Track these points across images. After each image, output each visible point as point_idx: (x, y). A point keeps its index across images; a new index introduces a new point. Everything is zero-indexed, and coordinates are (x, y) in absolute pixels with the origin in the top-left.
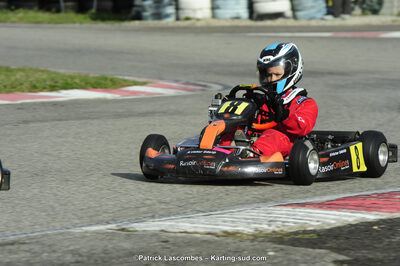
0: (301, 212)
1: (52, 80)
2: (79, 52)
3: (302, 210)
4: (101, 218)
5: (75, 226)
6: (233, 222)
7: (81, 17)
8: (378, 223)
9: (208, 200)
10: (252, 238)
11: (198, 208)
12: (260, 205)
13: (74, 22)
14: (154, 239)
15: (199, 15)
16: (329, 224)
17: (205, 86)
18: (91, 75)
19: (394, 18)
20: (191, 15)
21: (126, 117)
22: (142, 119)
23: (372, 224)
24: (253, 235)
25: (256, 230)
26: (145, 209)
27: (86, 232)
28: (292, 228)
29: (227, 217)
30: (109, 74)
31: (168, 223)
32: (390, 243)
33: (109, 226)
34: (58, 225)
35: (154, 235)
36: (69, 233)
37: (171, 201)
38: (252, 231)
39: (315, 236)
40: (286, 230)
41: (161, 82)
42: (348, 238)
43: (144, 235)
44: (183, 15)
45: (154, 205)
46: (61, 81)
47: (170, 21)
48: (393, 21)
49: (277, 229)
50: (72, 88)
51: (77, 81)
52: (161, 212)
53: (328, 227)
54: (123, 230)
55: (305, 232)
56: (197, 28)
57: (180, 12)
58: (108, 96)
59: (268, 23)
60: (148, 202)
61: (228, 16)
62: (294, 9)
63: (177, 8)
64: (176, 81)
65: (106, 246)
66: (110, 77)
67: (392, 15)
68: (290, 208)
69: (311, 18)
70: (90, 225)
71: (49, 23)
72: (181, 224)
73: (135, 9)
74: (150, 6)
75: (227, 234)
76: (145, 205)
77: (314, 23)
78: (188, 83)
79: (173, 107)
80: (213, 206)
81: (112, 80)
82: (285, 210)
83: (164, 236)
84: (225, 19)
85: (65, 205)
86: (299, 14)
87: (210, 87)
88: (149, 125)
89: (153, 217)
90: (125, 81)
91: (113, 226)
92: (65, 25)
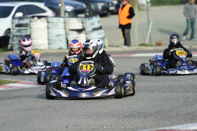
15: (42, 48)
20: (38, 48)
41: (24, 81)
48: (137, 49)
61: (56, 48)
73: (9, 45)
74: (17, 44)
79: (30, 93)
90: (6, 81)
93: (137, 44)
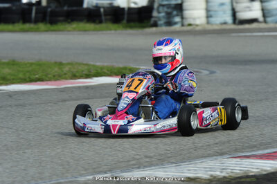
0: (247, 162)
1: (88, 70)
4: (101, 169)
5: (82, 176)
11: (173, 160)
13: (111, 30)
15: (198, 22)
20: (192, 22)
25: (211, 175)
29: (192, 167)
44: (186, 22)
47: (177, 27)
50: (101, 76)
53: (264, 173)
56: (196, 31)
57: (185, 20)
59: (247, 26)
61: (218, 22)
62: (264, 16)
63: (182, 18)
70: (93, 175)
73: (153, 19)
74: (163, 17)
75: (190, 180)
82: (235, 161)
83: (144, 182)
84: (216, 24)
86: (268, 19)
89: (139, 168)
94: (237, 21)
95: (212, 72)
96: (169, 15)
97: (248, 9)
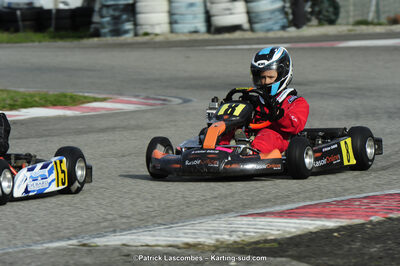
0: (262, 222)
1: (12, 99)
2: (39, 70)
3: (263, 219)
4: (61, 234)
5: (36, 243)
6: (194, 233)
7: (39, 36)
8: (338, 229)
9: (169, 213)
10: (213, 249)
11: (159, 221)
12: (222, 216)
13: (33, 41)
14: (116, 253)
15: (157, 30)
16: (290, 233)
17: (164, 100)
18: (51, 93)
19: (350, 27)
20: (149, 30)
21: (86, 133)
22: (101, 135)
23: (332, 231)
24: (214, 246)
25: (217, 240)
26: (106, 224)
27: (48, 249)
28: (253, 237)
29: (188, 229)
30: (70, 91)
31: (129, 237)
32: (350, 250)
33: (70, 242)
34: (19, 243)
35: (116, 249)
36: (30, 251)
37: (133, 215)
38: (213, 242)
39: (276, 245)
40: (247, 239)
41: (121, 98)
42: (308, 246)
43: (106, 249)
44: (141, 31)
45: (115, 219)
46: (20, 100)
47: (129, 37)
48: (349, 30)
49: (238, 239)
50: (32, 107)
51: (37, 99)
52: (123, 227)
53: (288, 236)
54: (84, 245)
55: (266, 241)
56: (155, 43)
57: (138, 27)
58: (68, 113)
59: (227, 36)
60: (110, 217)
61: (186, 30)
62: (251, 21)
63: (136, 24)
64: (136, 96)
65: (67, 262)
66: (69, 94)
67: (348, 24)
68: (250, 218)
69: (268, 30)
70: (51, 242)
71: (8, 43)
72: (142, 238)
73: (93, 26)
74: (108, 23)
75: (189, 246)
76: (106, 220)
77: (271, 35)
78: (147, 98)
79: (133, 122)
80: (174, 218)
81: (71, 97)
82: (246, 220)
83: (125, 250)
84: (183, 33)
85: (26, 222)
86: (257, 26)
87: (170, 101)
88: (109, 140)
89: (115, 231)
90: (85, 97)
91: (74, 242)
92: (24, 45)
93: (351, 20)
94: (213, 29)
95: (186, 101)
96: (116, 20)
97: (228, 12)
